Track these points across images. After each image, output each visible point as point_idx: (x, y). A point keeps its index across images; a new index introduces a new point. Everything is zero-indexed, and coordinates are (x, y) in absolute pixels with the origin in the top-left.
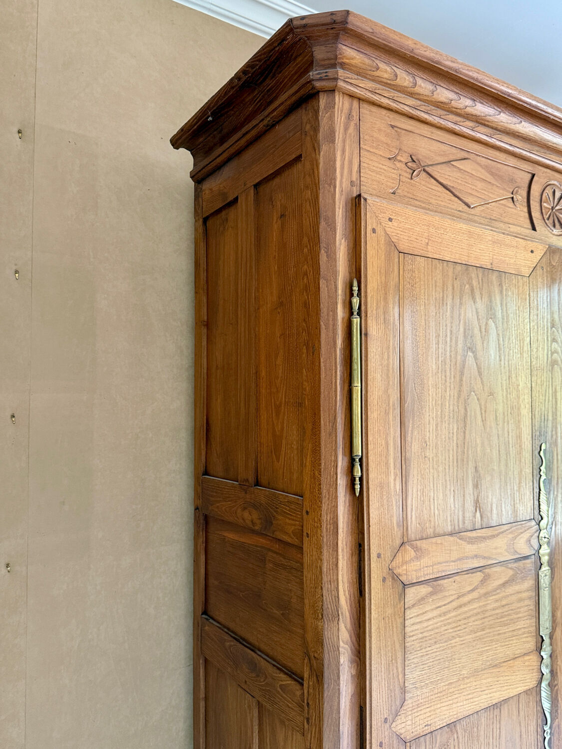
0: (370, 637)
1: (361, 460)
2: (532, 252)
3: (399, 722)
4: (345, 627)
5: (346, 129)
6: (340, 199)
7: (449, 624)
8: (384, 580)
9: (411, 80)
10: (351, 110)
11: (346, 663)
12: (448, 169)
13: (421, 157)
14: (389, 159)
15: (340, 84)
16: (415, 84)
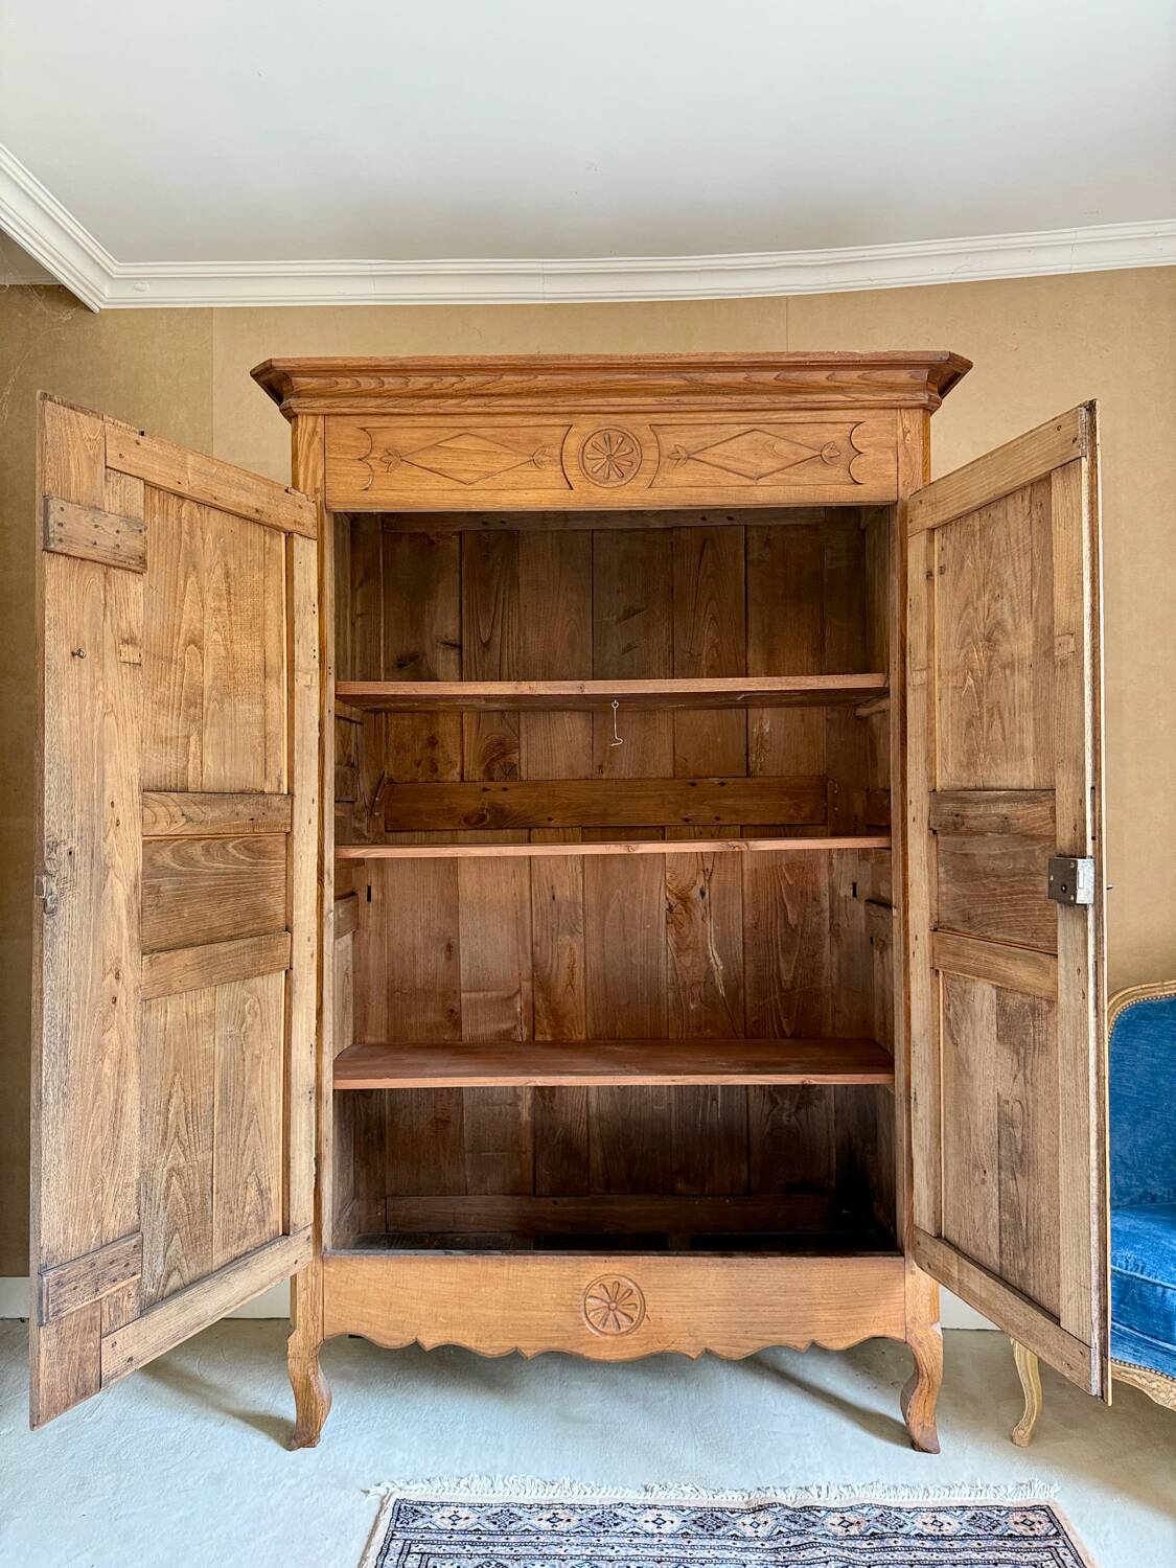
5: (310, 444)
9: (379, 382)
10: (315, 427)
12: (432, 452)
13: (399, 449)
15: (296, 410)
16: (383, 383)
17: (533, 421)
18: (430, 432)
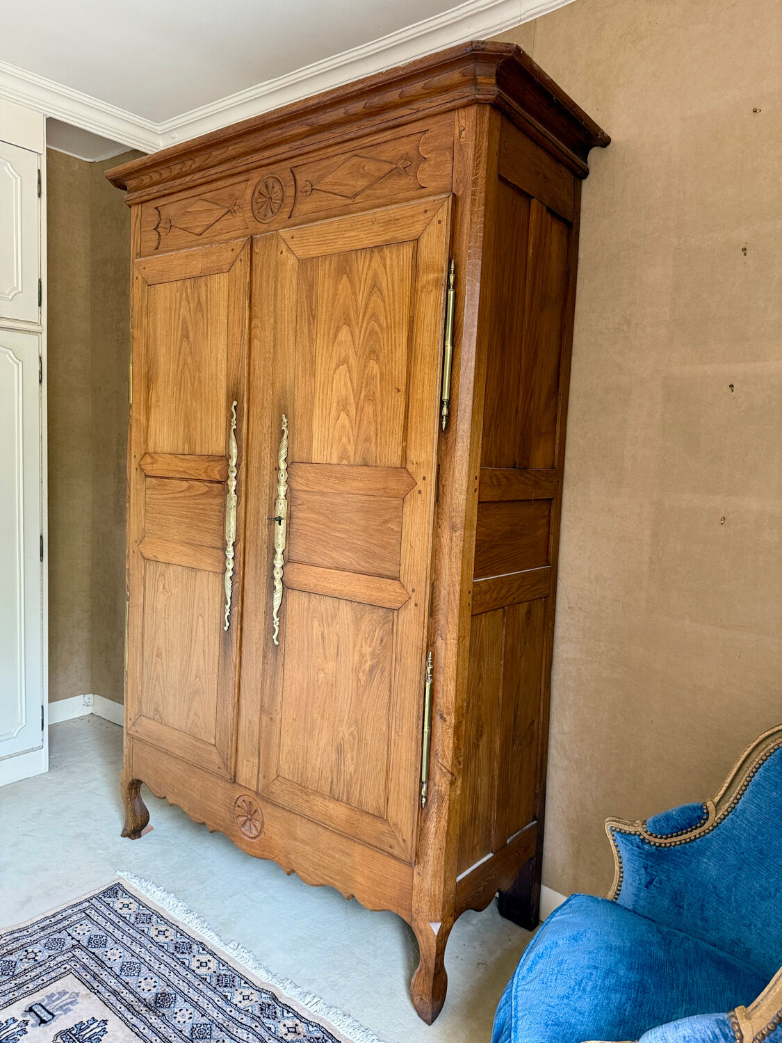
2: (232, 250)
3: (142, 546)
8: (136, 469)
12: (184, 216)
13: (171, 218)
14: (154, 229)
17: (230, 181)
18: (183, 202)
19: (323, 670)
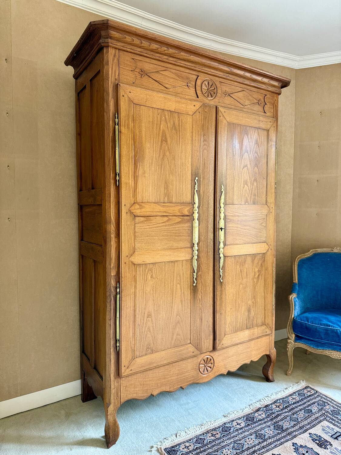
0: (121, 230)
1: (119, 174)
2: (194, 106)
3: (132, 258)
4: (113, 226)
5: (113, 60)
6: (111, 85)
7: (153, 231)
8: (127, 213)
9: (140, 41)
10: (115, 53)
11: (114, 237)
12: (157, 74)
13: (145, 70)
14: (132, 71)
15: (110, 44)
16: (142, 43)
17: (188, 71)
18: (155, 66)
19: (242, 284)
